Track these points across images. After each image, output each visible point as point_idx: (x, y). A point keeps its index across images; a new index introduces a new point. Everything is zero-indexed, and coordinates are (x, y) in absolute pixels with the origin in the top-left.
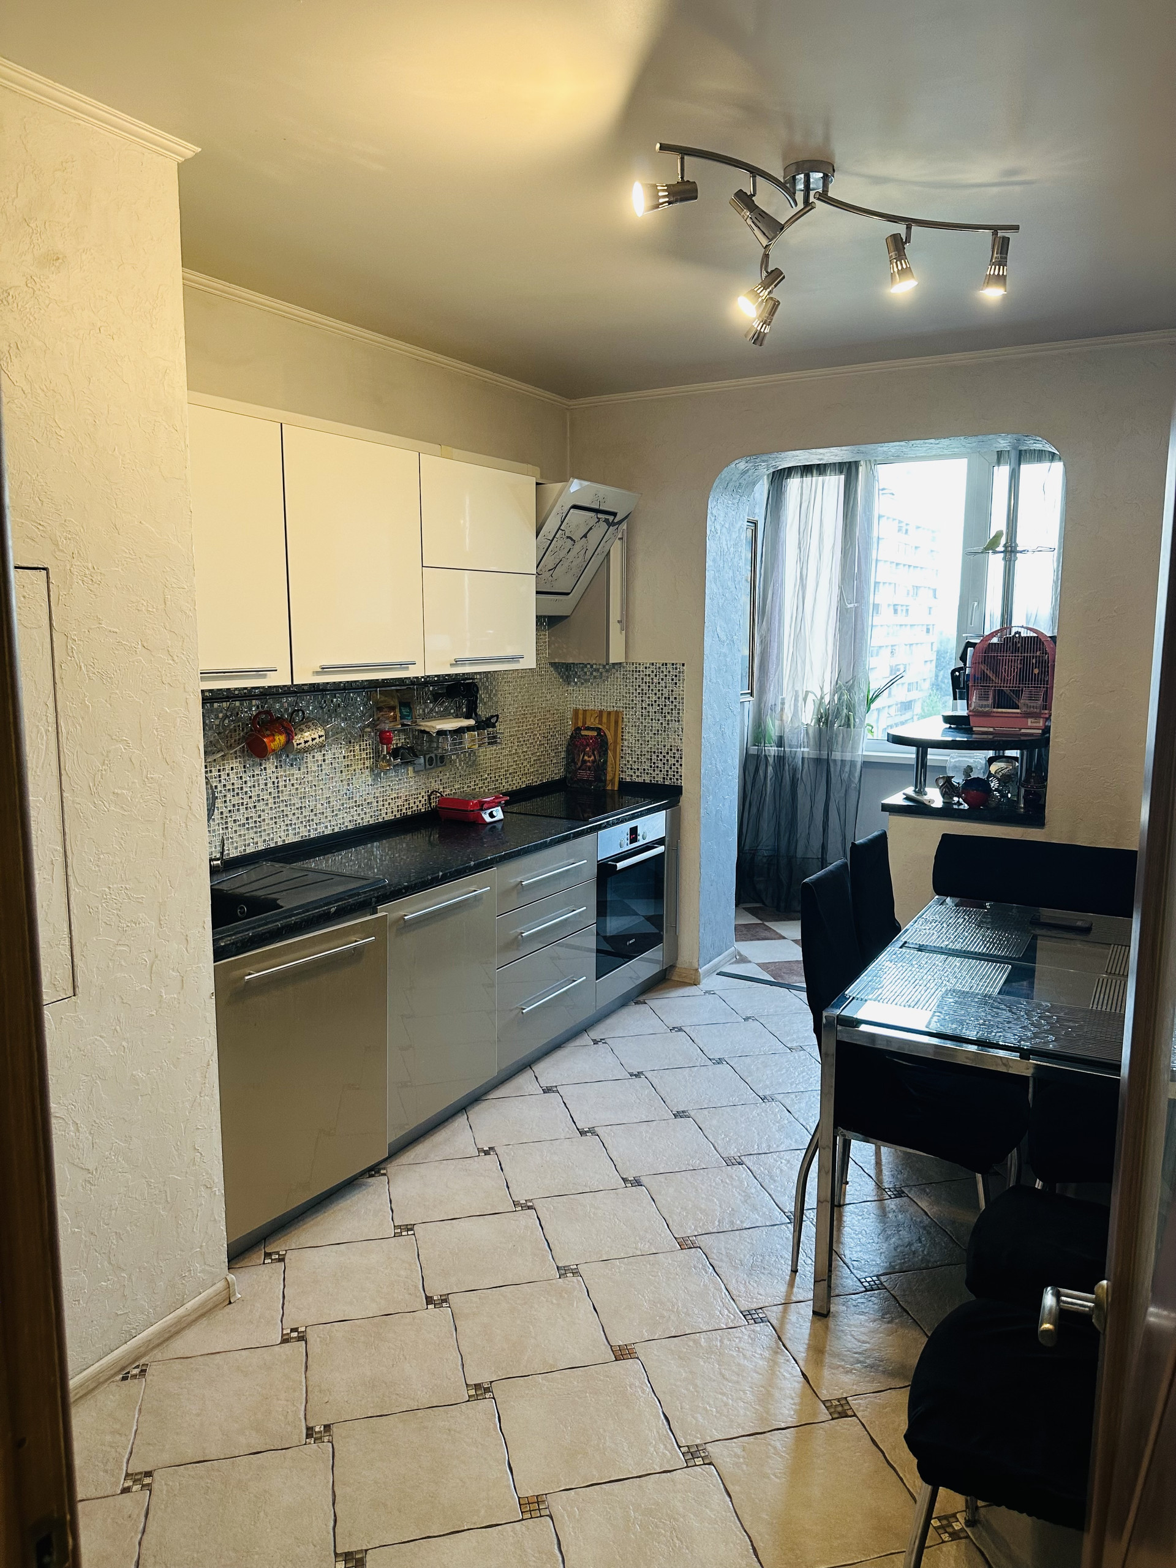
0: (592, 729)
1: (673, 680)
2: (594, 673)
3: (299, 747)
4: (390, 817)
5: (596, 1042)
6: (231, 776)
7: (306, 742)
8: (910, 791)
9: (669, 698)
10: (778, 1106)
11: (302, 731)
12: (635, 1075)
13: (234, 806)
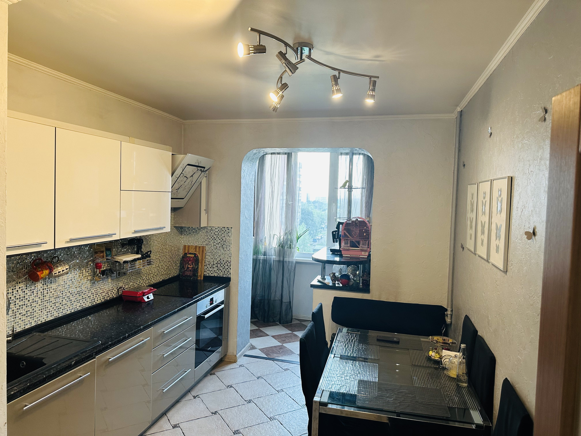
0: (192, 254)
1: (227, 234)
2: (193, 230)
3: (55, 275)
4: (99, 302)
5: (195, 397)
6: (19, 292)
7: (59, 272)
8: (319, 277)
9: (225, 241)
10: (277, 422)
11: (57, 267)
12: (214, 413)
13: (20, 306)
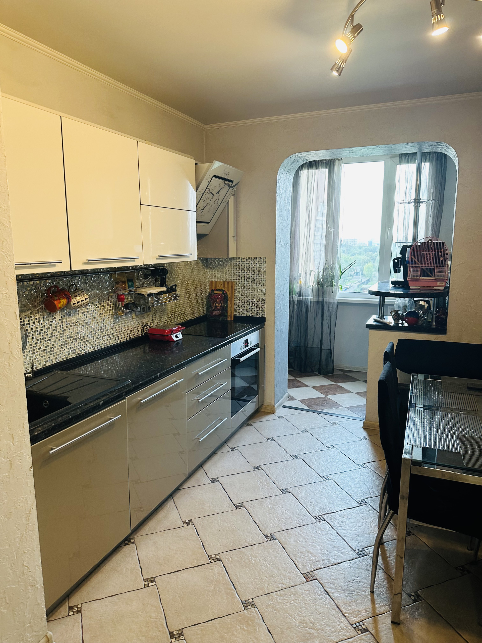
0: (220, 290)
1: (260, 265)
2: (220, 263)
3: (74, 305)
4: (123, 340)
5: (232, 449)
6: (36, 323)
7: (78, 302)
9: (258, 275)
11: (75, 296)
12: (256, 468)
13: (38, 340)
